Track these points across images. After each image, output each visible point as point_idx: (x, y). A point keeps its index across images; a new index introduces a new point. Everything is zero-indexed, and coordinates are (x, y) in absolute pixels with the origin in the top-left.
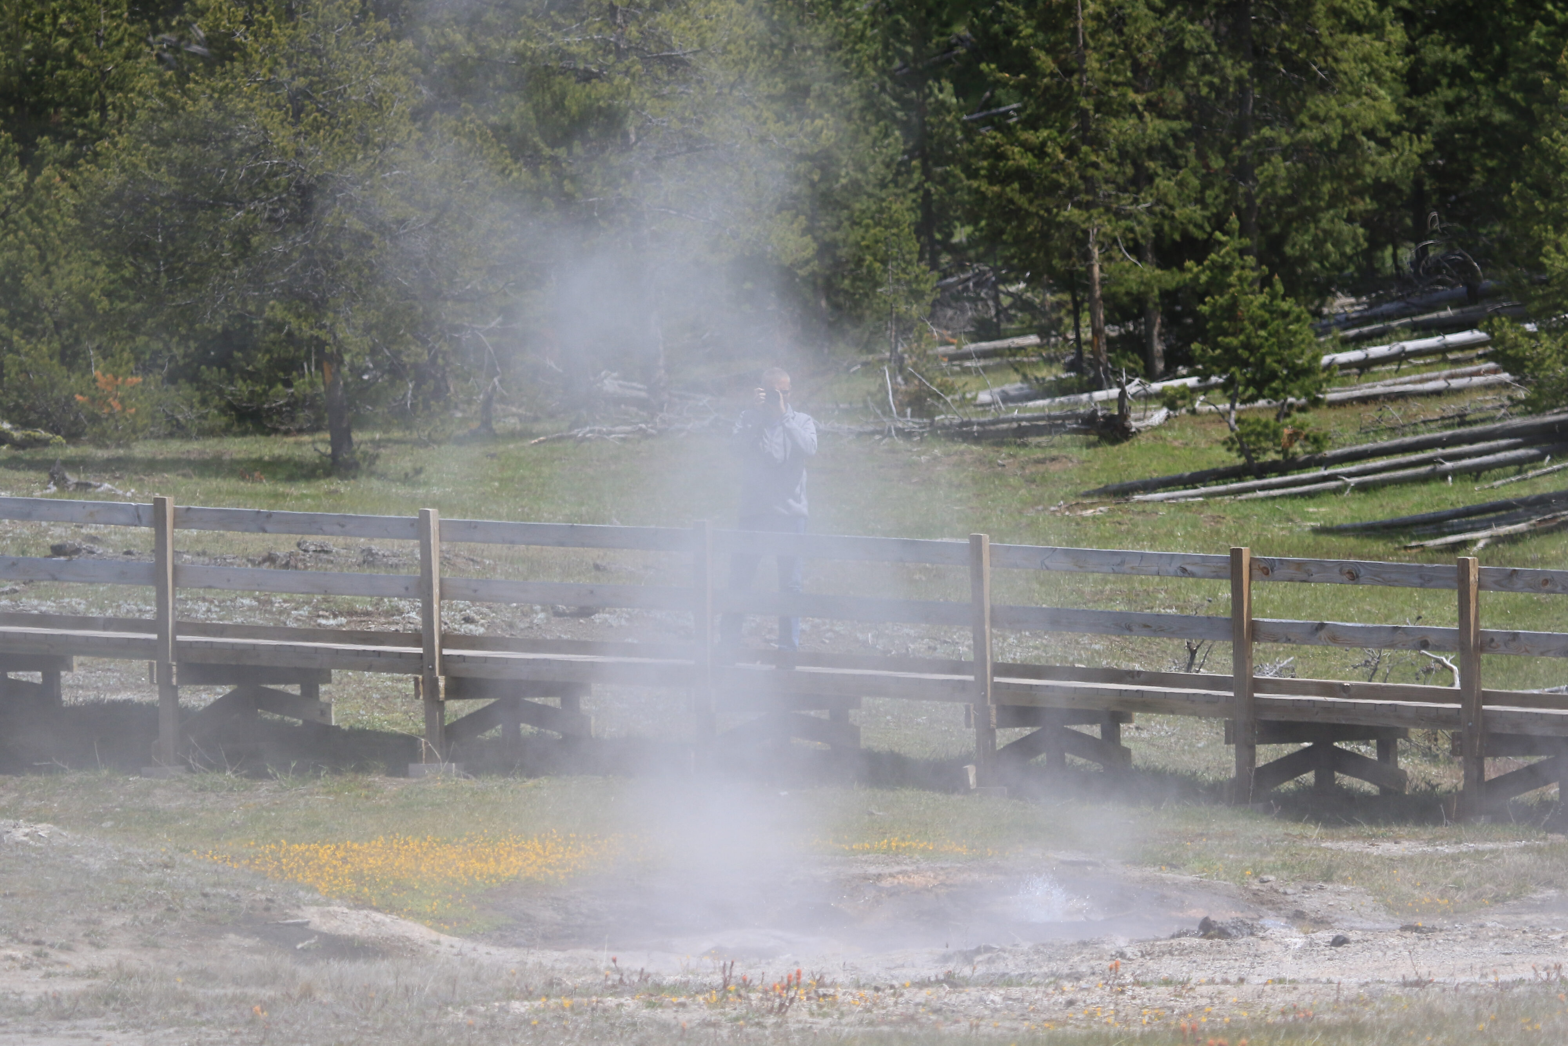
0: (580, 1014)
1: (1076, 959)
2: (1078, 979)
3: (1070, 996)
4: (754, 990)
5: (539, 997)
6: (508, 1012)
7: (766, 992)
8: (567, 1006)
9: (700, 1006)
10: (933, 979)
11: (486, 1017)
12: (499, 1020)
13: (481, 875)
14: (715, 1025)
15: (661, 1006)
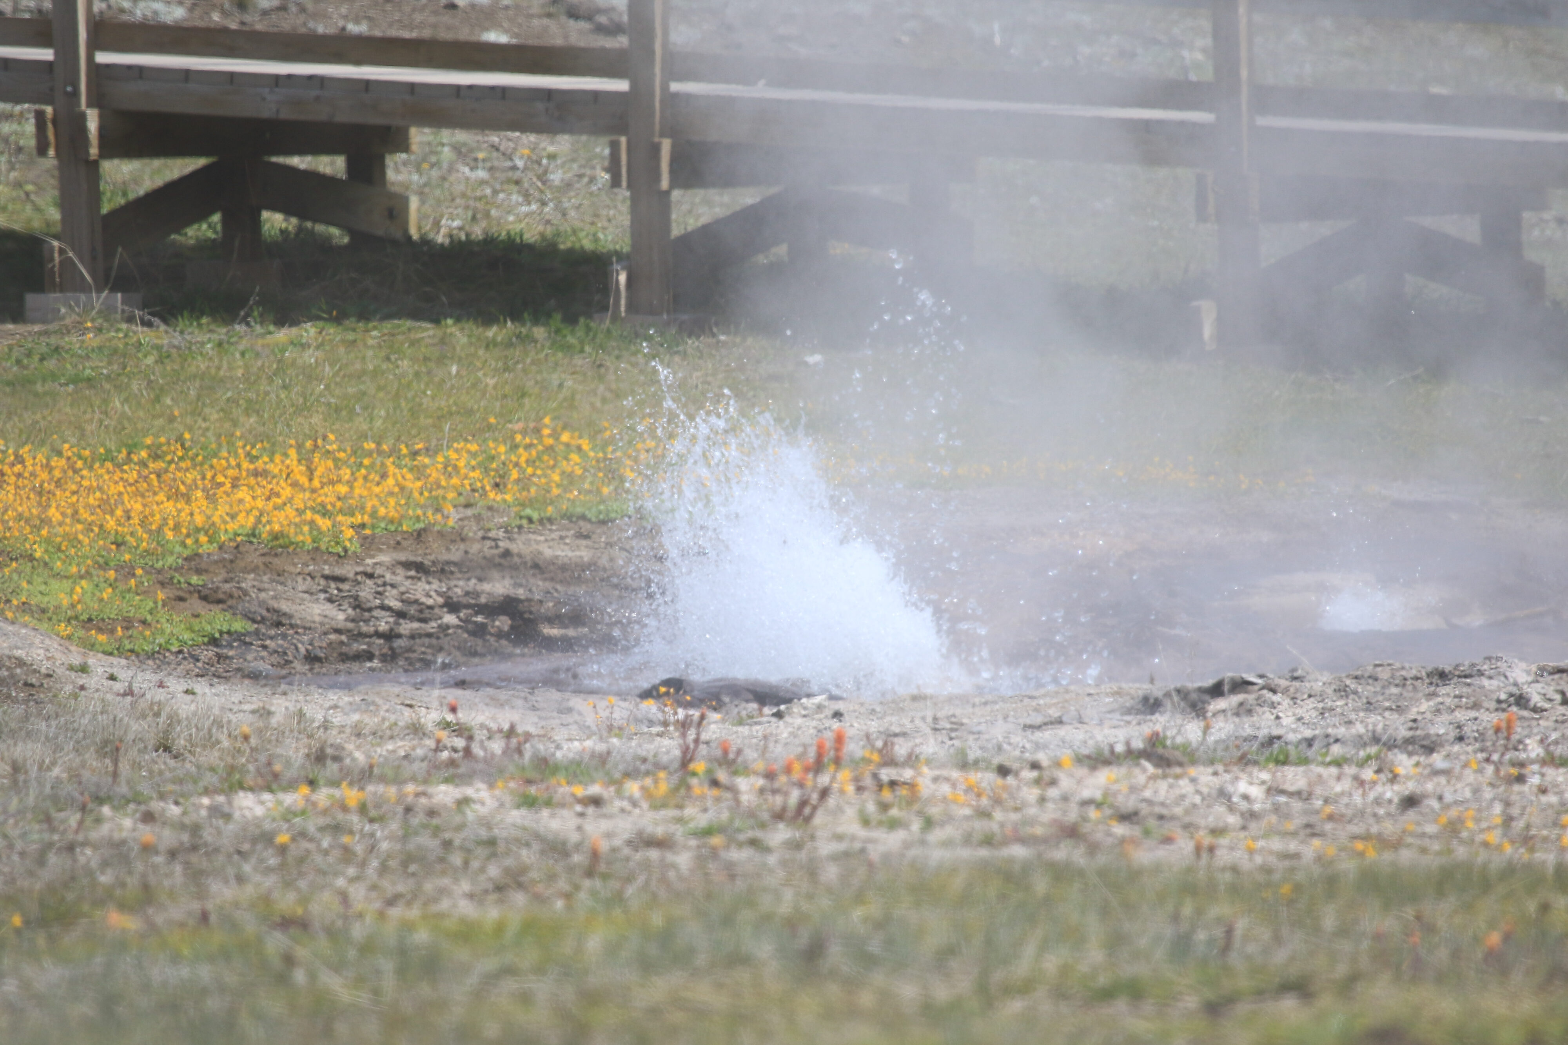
0: (380, 819)
1: (1425, 706)
2: (1430, 749)
3: (1409, 787)
4: (746, 771)
5: (291, 786)
6: (227, 817)
7: (770, 775)
8: (352, 803)
9: (635, 804)
10: (1120, 748)
11: (183, 827)
12: (208, 835)
13: (177, 527)
14: (662, 844)
15: (548, 803)
